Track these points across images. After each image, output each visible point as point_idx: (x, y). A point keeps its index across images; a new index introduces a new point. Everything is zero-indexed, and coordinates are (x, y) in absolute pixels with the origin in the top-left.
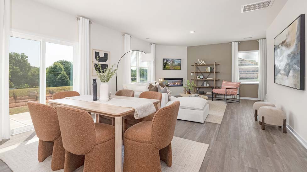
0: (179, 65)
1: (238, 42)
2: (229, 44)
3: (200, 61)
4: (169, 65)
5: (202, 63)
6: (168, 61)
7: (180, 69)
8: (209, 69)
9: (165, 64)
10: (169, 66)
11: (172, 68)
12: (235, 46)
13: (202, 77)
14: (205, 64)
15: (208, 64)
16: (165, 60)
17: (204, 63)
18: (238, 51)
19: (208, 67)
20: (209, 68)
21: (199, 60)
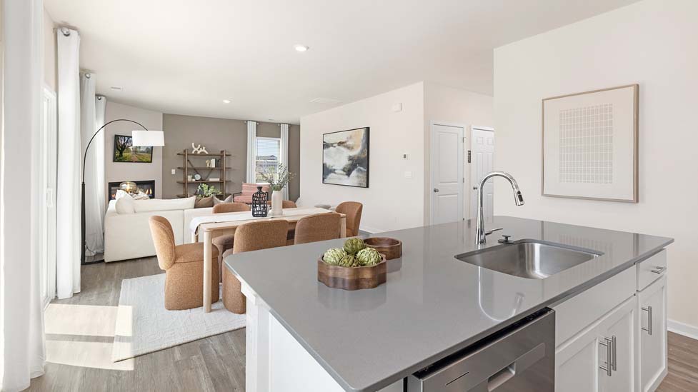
0: (147, 152)
1: (257, 122)
2: (244, 123)
3: (196, 147)
4: (129, 151)
5: (201, 150)
6: (127, 142)
7: (150, 160)
8: (213, 163)
9: (122, 148)
10: (130, 154)
11: (135, 157)
12: (252, 127)
13: (198, 177)
14: (207, 153)
15: (212, 153)
16: (123, 139)
17: (204, 150)
18: (257, 136)
19: (212, 158)
20: (213, 161)
21: (193, 144)
